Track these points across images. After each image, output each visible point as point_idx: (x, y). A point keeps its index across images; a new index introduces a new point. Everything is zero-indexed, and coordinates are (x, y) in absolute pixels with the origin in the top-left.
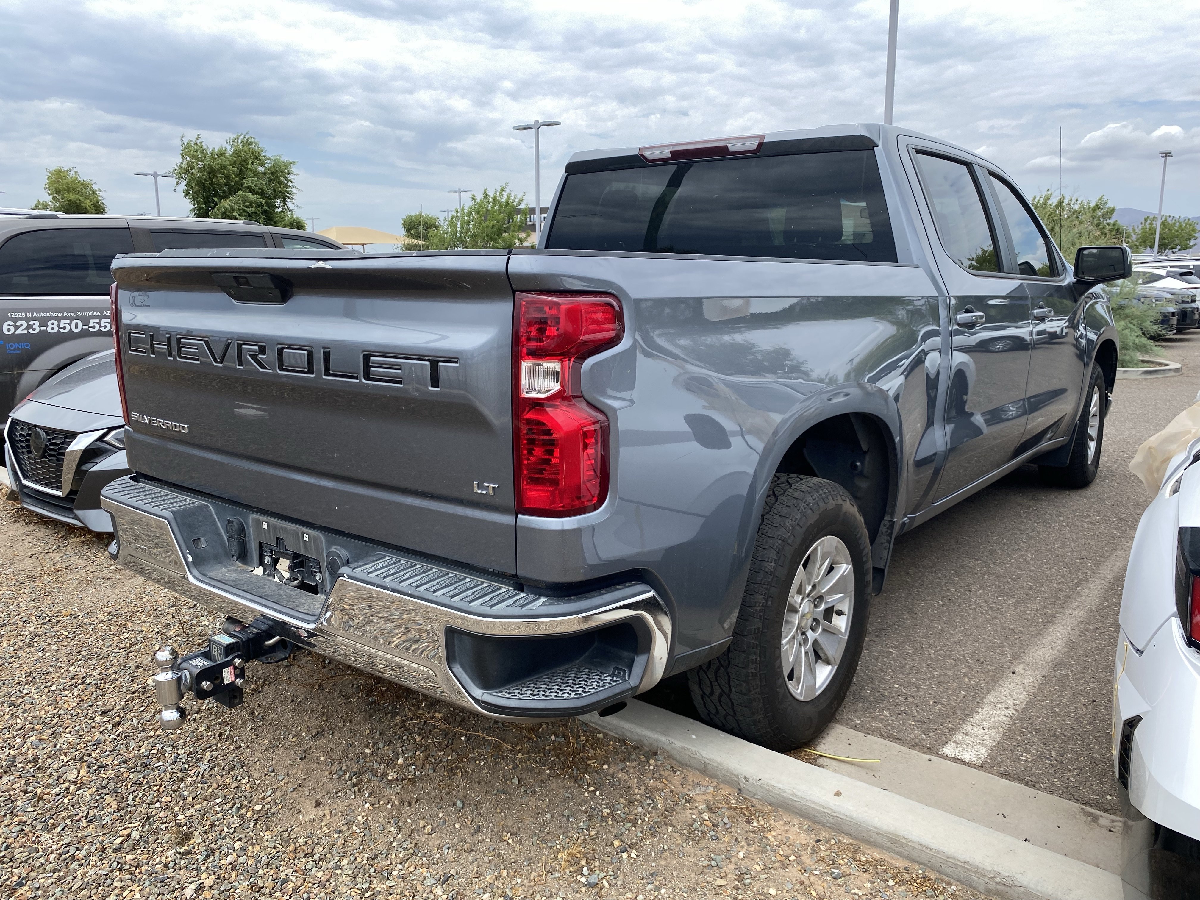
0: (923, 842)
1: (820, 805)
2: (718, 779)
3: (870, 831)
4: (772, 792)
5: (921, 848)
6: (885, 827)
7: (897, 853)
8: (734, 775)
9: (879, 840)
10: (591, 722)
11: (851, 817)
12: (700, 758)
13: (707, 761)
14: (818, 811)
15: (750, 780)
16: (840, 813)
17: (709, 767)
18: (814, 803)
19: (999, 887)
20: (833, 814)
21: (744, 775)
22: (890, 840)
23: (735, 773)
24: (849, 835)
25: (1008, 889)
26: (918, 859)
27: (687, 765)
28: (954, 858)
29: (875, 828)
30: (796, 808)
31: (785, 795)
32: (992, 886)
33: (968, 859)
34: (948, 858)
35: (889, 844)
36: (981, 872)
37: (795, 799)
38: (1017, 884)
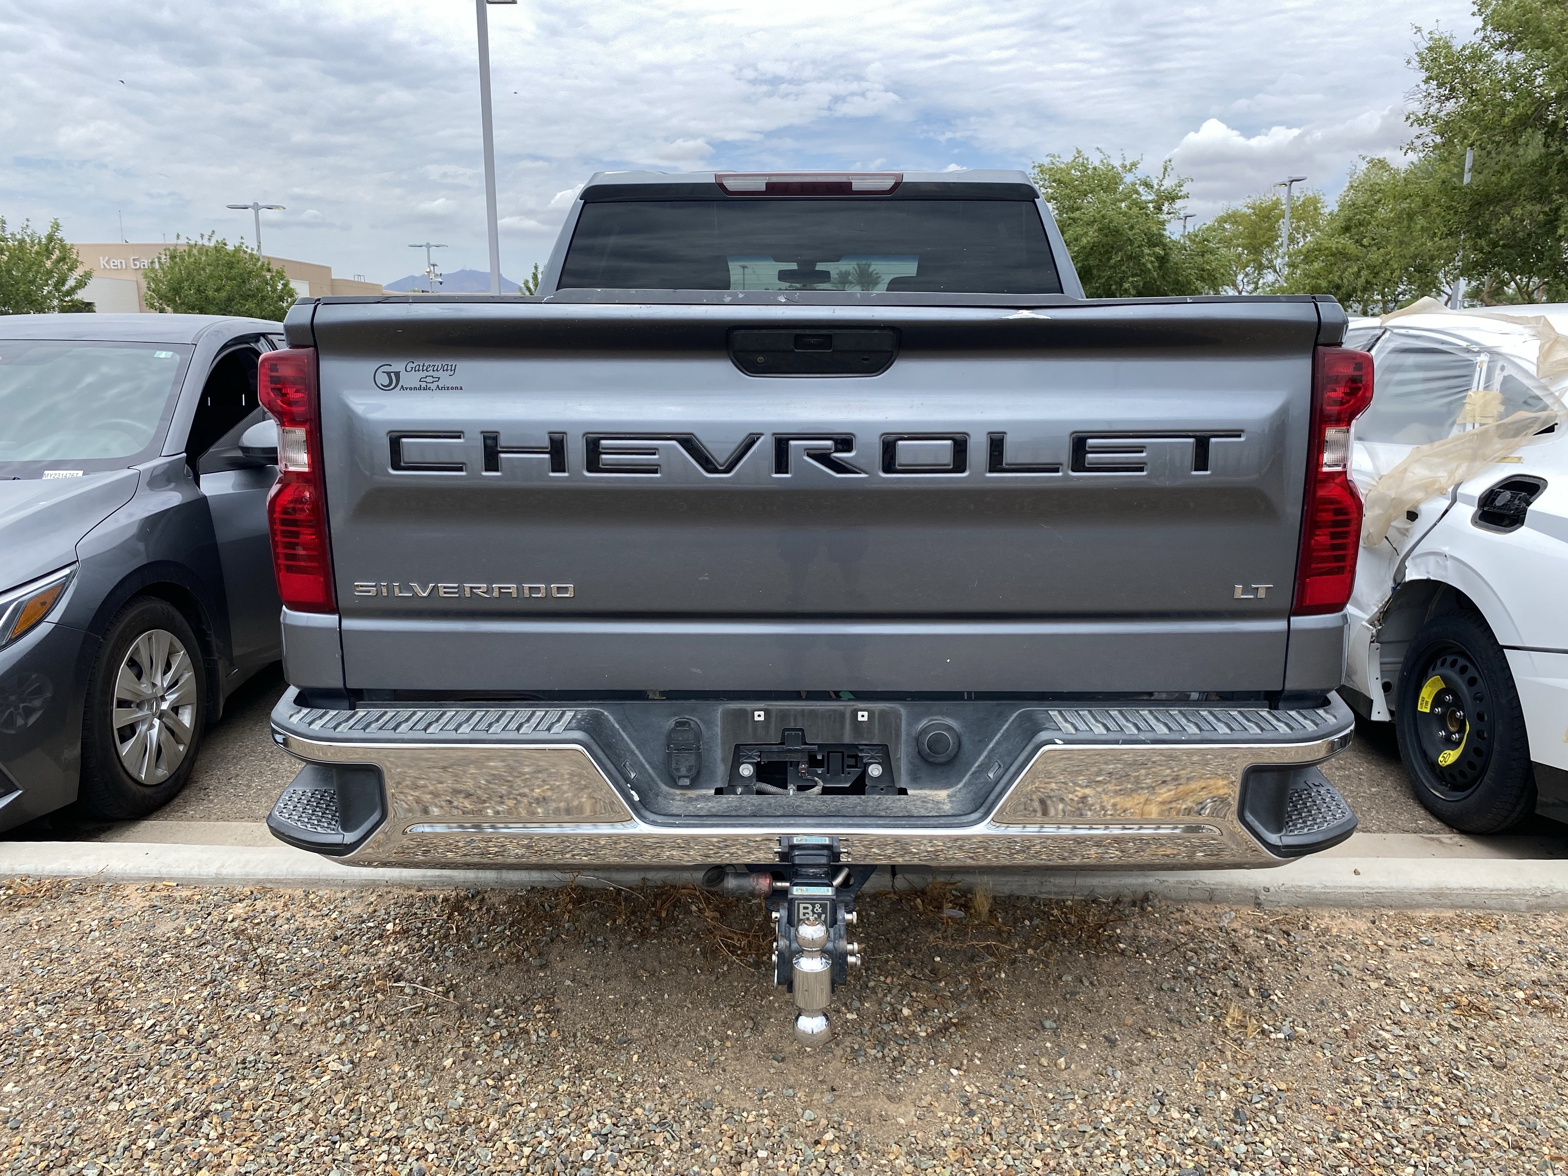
0: (1464, 886)
1: (1356, 887)
2: (1228, 902)
3: (1413, 894)
4: (1300, 892)
5: (1465, 892)
6: (1426, 886)
7: (1441, 906)
8: (1250, 890)
9: (1422, 899)
10: (1041, 893)
11: (1392, 888)
12: (1204, 886)
13: (1213, 887)
14: (1355, 895)
15: (1272, 889)
16: (1379, 888)
17: (1217, 893)
18: (1350, 888)
19: (1539, 900)
20: (1373, 891)
21: (1262, 885)
22: (1433, 895)
23: (1251, 887)
24: (1391, 907)
25: (1546, 899)
26: (1462, 904)
27: (1185, 900)
28: (1497, 890)
29: (1418, 889)
30: (1329, 900)
31: (1315, 890)
32: (1533, 901)
33: (1508, 886)
34: (1492, 891)
35: (1432, 900)
36: (1521, 894)
37: (1328, 891)
38: (1555, 891)
